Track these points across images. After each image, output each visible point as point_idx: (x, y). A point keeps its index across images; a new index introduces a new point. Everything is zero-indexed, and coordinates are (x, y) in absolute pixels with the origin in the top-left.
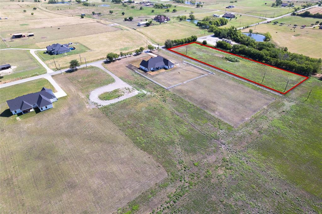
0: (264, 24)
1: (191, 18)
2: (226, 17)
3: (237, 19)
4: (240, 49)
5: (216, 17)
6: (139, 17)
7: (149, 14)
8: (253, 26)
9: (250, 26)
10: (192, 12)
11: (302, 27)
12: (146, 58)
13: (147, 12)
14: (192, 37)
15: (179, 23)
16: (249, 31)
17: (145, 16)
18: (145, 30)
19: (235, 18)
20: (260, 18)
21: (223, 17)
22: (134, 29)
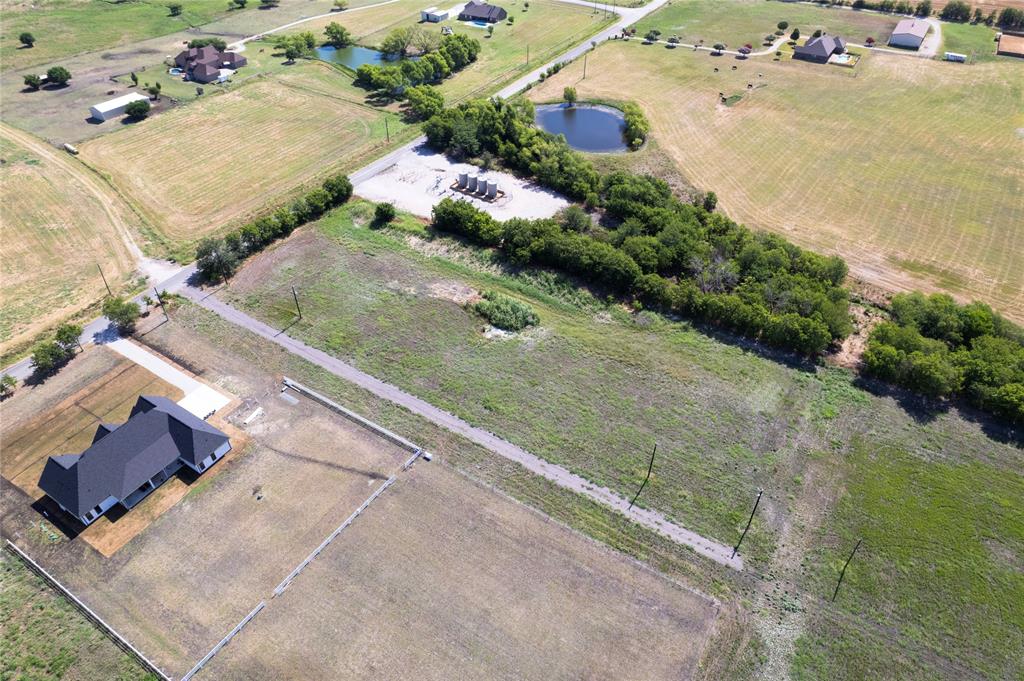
0: (613, 44)
1: (335, 37)
2: (474, 19)
3: (515, 24)
4: (535, 244)
5: (435, 20)
6: (106, 57)
7: (158, 32)
8: (577, 59)
9: (564, 65)
10: (339, 5)
11: (742, 54)
12: (95, 391)
13: (150, 17)
14: (329, 186)
15: (283, 77)
16: (565, 97)
17: (139, 46)
18: (122, 148)
19: (506, 21)
20: (596, 12)
21: (462, 17)
22: (69, 151)
